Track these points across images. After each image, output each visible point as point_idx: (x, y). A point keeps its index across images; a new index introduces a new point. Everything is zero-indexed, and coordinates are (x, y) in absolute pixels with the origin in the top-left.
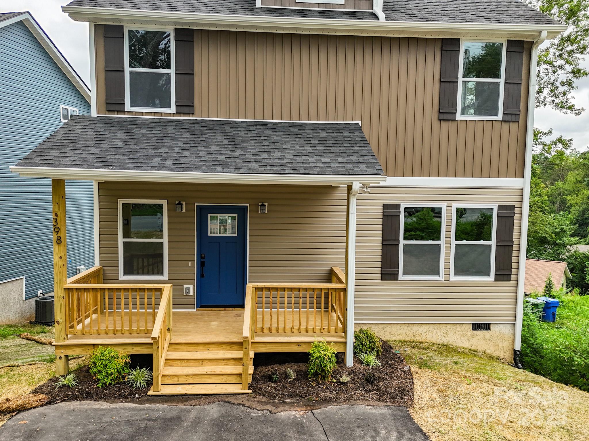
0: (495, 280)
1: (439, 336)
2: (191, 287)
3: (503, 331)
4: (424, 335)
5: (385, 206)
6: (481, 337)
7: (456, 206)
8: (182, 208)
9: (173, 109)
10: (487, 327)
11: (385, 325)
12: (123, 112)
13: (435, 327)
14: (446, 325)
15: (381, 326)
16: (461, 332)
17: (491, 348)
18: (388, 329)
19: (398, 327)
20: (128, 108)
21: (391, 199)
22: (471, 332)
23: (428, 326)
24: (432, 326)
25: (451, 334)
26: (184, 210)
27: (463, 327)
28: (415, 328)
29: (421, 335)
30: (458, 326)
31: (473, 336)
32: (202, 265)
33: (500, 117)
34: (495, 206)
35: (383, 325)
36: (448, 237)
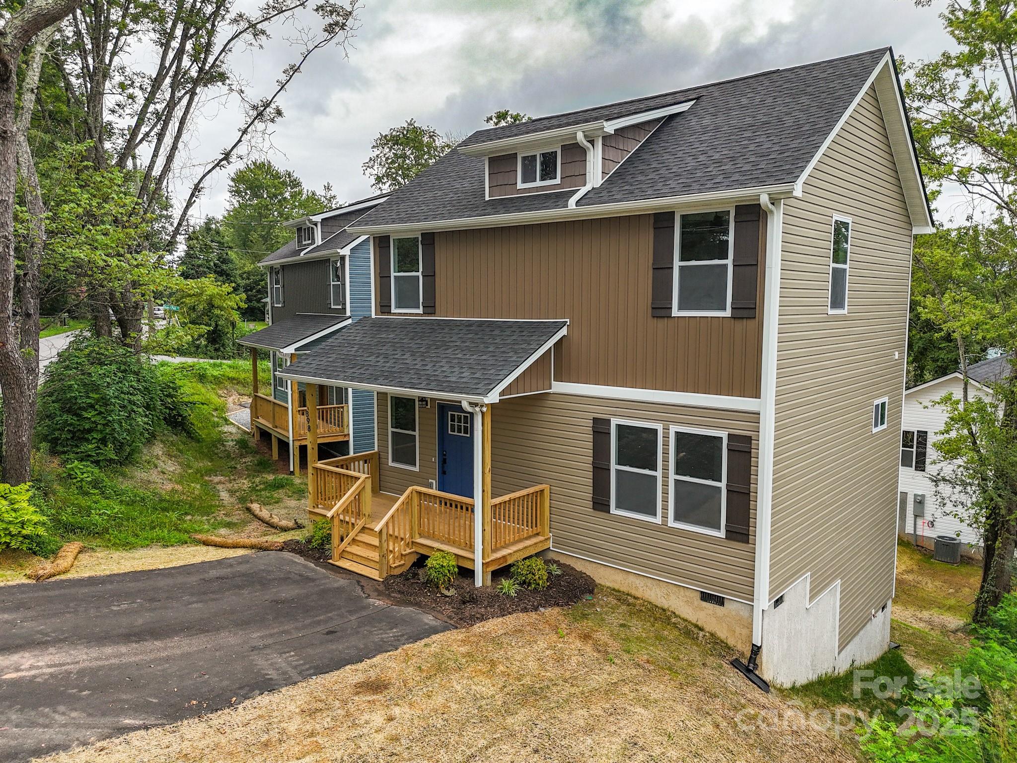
0: (726, 538)
1: (659, 596)
2: (434, 482)
3: (741, 613)
4: (641, 590)
5: (595, 420)
6: (711, 612)
7: (674, 429)
8: (427, 405)
9: (420, 311)
10: (720, 601)
11: (599, 566)
12: (389, 313)
13: (655, 582)
14: (666, 584)
15: (594, 565)
16: (685, 599)
17: (725, 632)
18: (602, 570)
19: (613, 571)
20: (393, 310)
21: (601, 412)
22: (697, 601)
23: (645, 579)
24: (650, 581)
25: (673, 597)
26: (429, 407)
27: (688, 593)
28: (632, 579)
29: (637, 588)
30: (682, 589)
31: (702, 609)
32: (443, 462)
33: (728, 313)
34: (723, 434)
35: (597, 565)
36: (666, 469)
